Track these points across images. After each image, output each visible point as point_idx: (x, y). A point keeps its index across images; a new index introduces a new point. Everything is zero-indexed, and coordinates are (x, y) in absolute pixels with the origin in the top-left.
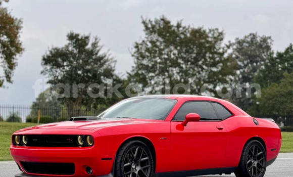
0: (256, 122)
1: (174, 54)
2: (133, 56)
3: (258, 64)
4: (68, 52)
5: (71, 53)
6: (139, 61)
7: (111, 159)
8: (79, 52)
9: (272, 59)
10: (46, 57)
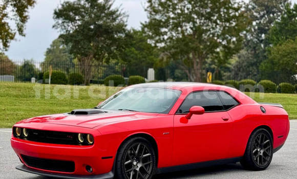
0: (263, 109)
1: (188, 9)
2: (146, 10)
3: (275, 15)
4: (80, 6)
5: (83, 7)
6: (152, 16)
7: (111, 157)
8: (91, 6)
9: (289, 11)
10: (57, 11)
